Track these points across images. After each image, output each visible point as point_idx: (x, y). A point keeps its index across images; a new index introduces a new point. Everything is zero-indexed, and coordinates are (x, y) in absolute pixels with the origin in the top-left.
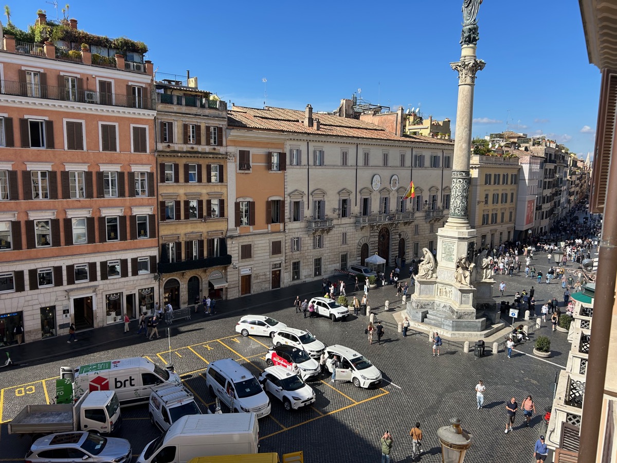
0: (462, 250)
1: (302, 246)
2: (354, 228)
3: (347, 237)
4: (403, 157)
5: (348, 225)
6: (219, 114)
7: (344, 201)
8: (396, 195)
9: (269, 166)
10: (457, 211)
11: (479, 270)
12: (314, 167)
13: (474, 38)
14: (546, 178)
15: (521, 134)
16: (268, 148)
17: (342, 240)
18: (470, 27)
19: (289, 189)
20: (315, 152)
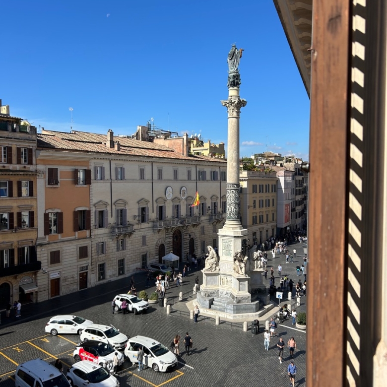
0: (237, 246)
1: (107, 249)
2: (152, 231)
3: (147, 239)
4: (189, 173)
5: (146, 229)
6: (29, 137)
7: (143, 209)
8: (185, 203)
9: (76, 181)
10: (232, 215)
11: (252, 262)
12: (116, 181)
13: (237, 82)
14: (297, 187)
15: (277, 154)
16: (75, 166)
17: (142, 242)
18: (234, 74)
19: (94, 200)
20: (116, 169)
